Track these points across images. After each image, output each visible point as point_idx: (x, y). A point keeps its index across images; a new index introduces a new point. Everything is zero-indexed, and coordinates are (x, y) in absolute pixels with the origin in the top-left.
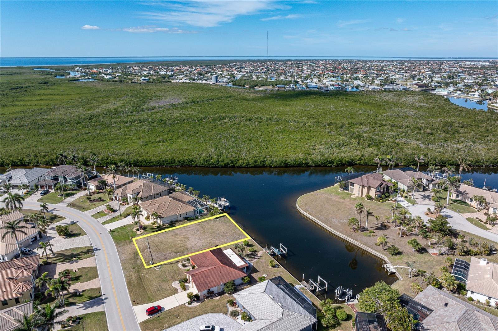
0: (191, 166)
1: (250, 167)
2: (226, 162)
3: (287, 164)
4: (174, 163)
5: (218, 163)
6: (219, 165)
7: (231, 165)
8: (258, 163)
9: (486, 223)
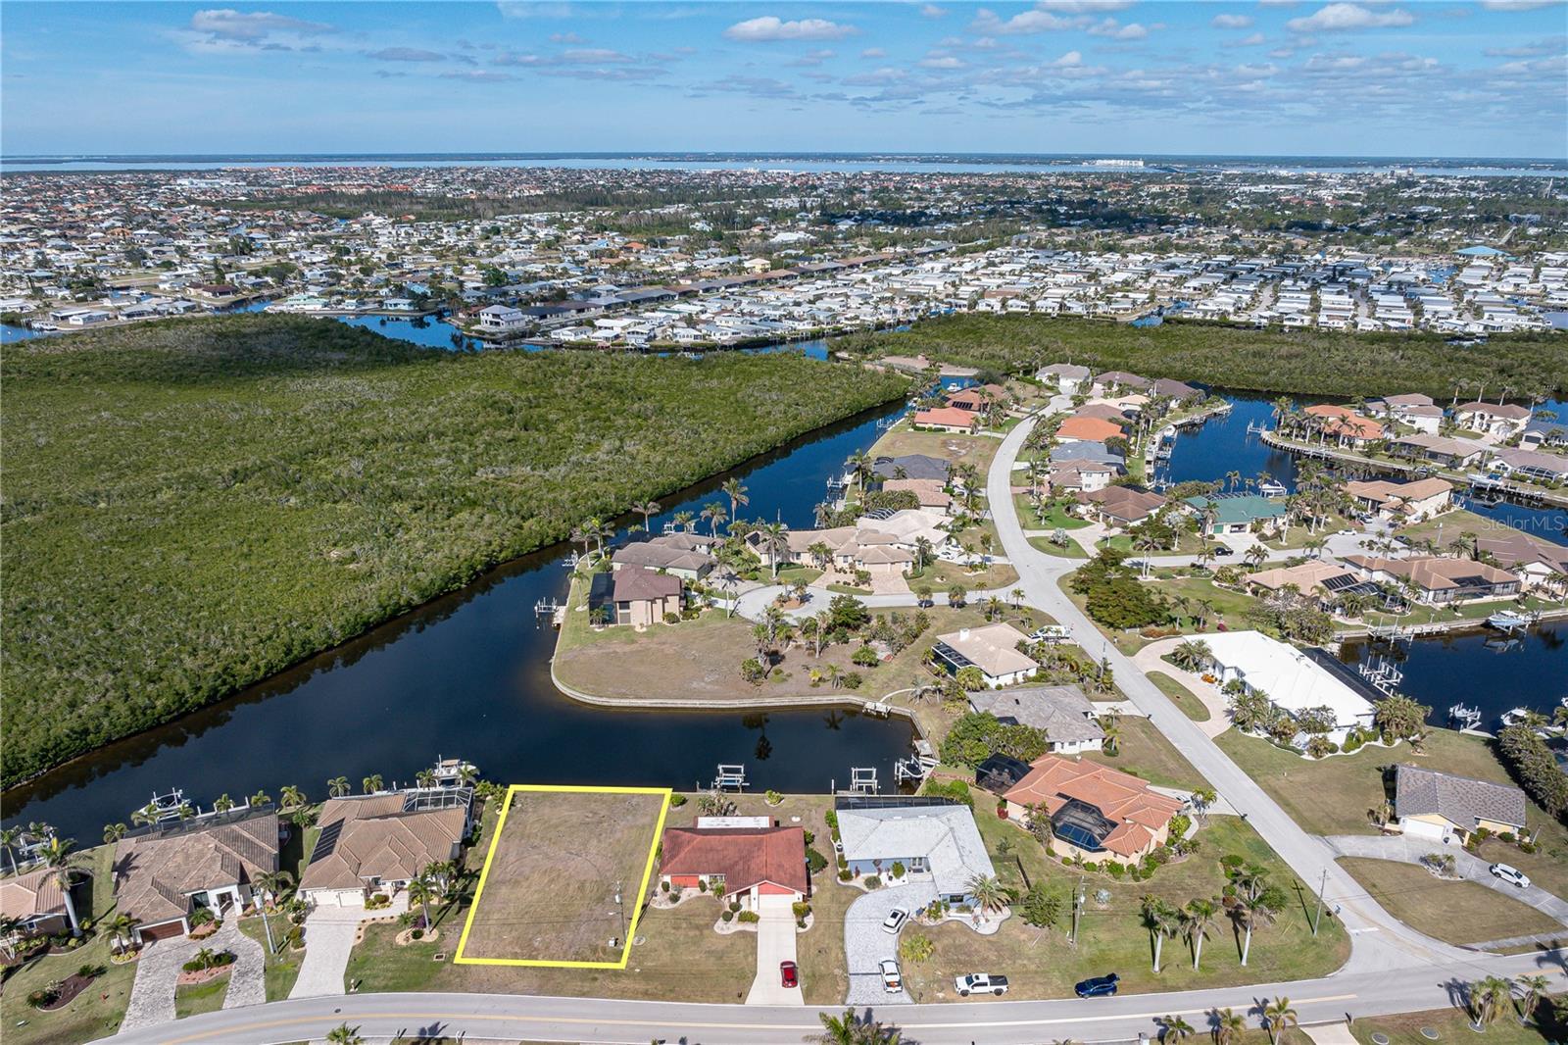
0: (88, 751)
1: (278, 673)
2: (205, 687)
3: (366, 624)
4: (21, 769)
5: (186, 702)
6: (187, 706)
7: (224, 689)
8: (295, 652)
9: (857, 585)
